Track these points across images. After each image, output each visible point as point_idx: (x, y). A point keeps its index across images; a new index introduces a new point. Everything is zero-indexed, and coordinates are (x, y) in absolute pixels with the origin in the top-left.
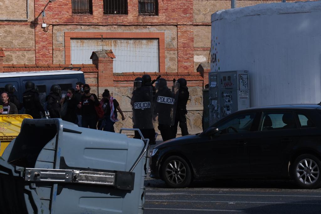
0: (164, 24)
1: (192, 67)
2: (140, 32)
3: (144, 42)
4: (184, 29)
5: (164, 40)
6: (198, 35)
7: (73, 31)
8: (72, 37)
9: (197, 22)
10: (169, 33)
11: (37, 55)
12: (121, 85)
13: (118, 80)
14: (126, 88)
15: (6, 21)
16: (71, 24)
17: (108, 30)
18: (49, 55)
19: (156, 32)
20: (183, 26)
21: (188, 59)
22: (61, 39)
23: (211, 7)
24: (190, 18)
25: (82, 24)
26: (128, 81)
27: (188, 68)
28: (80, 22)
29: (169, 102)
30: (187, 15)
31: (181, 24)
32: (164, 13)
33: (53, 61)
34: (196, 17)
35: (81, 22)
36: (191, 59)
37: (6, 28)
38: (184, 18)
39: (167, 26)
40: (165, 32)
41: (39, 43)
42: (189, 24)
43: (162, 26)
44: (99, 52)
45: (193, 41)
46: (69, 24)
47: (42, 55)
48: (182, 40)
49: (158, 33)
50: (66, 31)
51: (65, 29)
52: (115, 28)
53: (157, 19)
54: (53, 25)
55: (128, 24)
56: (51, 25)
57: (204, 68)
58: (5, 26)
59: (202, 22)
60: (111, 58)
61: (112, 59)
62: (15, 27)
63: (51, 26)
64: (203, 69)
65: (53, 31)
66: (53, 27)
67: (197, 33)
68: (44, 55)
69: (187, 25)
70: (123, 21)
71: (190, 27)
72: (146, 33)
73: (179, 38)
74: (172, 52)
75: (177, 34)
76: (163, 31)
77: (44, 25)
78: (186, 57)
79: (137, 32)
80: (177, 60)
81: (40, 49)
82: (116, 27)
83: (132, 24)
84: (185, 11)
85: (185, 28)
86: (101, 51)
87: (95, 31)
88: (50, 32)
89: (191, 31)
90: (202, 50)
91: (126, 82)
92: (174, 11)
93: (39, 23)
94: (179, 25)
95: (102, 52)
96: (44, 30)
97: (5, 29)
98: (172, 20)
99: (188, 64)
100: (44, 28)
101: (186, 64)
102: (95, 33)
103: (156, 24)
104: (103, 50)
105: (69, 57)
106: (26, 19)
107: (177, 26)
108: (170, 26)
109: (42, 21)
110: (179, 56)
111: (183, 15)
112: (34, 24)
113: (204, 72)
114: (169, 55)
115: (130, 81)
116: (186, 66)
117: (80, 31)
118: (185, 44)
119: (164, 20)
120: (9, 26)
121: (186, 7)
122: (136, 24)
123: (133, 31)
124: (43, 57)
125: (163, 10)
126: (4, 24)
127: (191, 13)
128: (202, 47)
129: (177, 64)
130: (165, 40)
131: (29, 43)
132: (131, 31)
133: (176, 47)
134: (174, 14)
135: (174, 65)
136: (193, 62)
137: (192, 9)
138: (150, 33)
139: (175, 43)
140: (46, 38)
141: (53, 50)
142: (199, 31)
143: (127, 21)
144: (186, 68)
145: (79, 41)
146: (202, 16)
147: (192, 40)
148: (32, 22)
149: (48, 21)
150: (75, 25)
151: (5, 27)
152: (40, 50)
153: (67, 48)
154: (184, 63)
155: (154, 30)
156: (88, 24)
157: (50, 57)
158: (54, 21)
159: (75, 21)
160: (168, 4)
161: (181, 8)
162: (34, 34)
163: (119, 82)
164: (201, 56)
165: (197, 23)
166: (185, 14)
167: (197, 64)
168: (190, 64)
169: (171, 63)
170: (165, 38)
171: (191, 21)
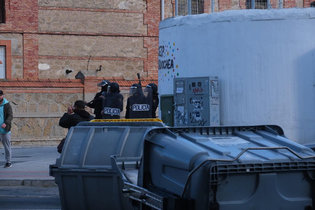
0: (10, 31)
1: (36, 74)
4: (30, 37)
5: (11, 47)
6: (42, 44)
9: (41, 30)
10: (15, 41)
12: (7, 90)
13: (4, 86)
14: (11, 94)
19: (3, 39)
20: (28, 34)
21: (33, 66)
23: (55, 16)
24: (35, 26)
26: (14, 87)
27: (33, 75)
29: (144, 109)
30: (33, 23)
31: (27, 32)
32: (11, 21)
34: (40, 25)
36: (36, 66)
38: (29, 26)
39: (13, 34)
40: (12, 40)
42: (34, 32)
43: (8, 34)
45: (38, 49)
48: (27, 48)
49: (5, 40)
53: (4, 27)
59: (46, 31)
64: (84, 76)
67: (42, 42)
69: (32, 33)
71: (35, 35)
73: (24, 46)
74: (18, 60)
75: (23, 42)
76: (9, 39)
78: (31, 65)
80: (22, 67)
84: (30, 20)
89: (36, 39)
90: (46, 58)
91: (11, 88)
92: (20, 19)
94: (25, 33)
98: (18, 28)
99: (33, 71)
101: (31, 71)
103: (3, 31)
107: (22, 34)
108: (16, 34)
110: (25, 63)
111: (28, 23)
114: (16, 62)
115: (15, 87)
116: (31, 74)
118: (30, 51)
119: (10, 28)
121: (31, 16)
125: (10, 18)
127: (36, 22)
128: (46, 55)
129: (22, 72)
130: (12, 48)
133: (22, 55)
134: (20, 22)
135: (20, 72)
136: (38, 69)
137: (37, 17)
139: (21, 51)
144: (31, 75)
146: (46, 24)
147: (37, 48)
154: (29, 70)
155: (1, 38)
160: (15, 12)
161: (26, 17)
163: (4, 88)
164: (44, 64)
165: (42, 31)
166: (30, 23)
167: (42, 71)
168: (35, 72)
169: (17, 70)
170: (12, 46)
171: (36, 30)
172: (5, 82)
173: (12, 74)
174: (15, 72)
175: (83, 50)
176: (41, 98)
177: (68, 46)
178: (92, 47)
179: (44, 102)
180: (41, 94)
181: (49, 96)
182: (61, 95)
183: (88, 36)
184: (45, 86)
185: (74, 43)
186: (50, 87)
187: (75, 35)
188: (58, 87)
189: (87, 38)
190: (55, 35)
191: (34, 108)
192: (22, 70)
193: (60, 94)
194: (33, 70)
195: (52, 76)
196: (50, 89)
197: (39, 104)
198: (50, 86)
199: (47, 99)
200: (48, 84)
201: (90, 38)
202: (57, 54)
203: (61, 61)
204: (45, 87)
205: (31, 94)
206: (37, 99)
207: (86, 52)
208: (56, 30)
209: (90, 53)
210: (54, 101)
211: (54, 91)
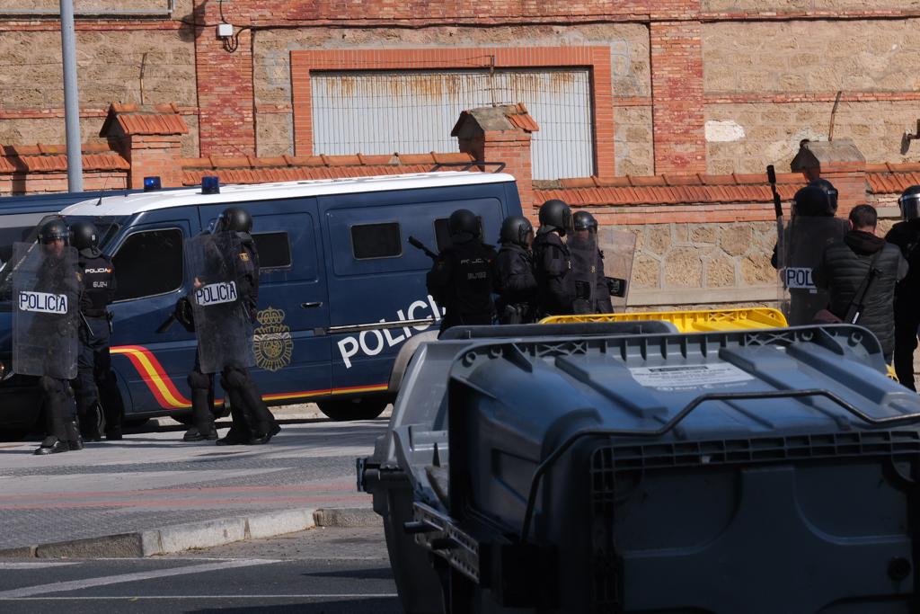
0: (606, 18)
1: (699, 157)
2: (531, 45)
3: (545, 77)
4: (672, 32)
5: (609, 70)
6: (714, 54)
7: (319, 49)
8: (314, 68)
9: (712, 9)
10: (623, 49)
11: (206, 127)
15: (101, 16)
16: (310, 23)
17: (427, 40)
18: (243, 129)
19: (581, 44)
20: (668, 23)
21: (686, 132)
22: (279, 74)
25: (345, 23)
27: (689, 162)
28: (339, 17)
31: (663, 17)
33: (255, 149)
35: (343, 17)
36: (695, 132)
37: (102, 43)
39: (617, 26)
40: (612, 45)
41: (211, 89)
42: (687, 16)
43: (599, 25)
44: (484, 113)
45: (700, 74)
46: (305, 23)
47: (219, 128)
48: (664, 72)
49: (590, 47)
50: (296, 47)
51: (292, 41)
52: (451, 35)
54: (254, 29)
55: (493, 22)
56: (247, 27)
57: (819, 159)
58: (99, 33)
59: (729, 10)
60: (526, 131)
61: (528, 134)
62: (131, 37)
63: (248, 30)
64: (818, 163)
65: (255, 47)
66: (253, 35)
67: (715, 48)
68: (227, 130)
69: (681, 21)
70: (476, 11)
71: (690, 27)
72: (550, 48)
73: (655, 65)
74: (633, 112)
75: (651, 52)
76: (604, 43)
77: (226, 30)
78: (679, 127)
79: (521, 45)
80: (650, 137)
81: (214, 109)
82: (454, 30)
83: (503, 21)
85: (674, 31)
86: (488, 109)
87: (390, 45)
88: (243, 51)
89: (695, 39)
90: (729, 101)
93: (209, 23)
94: (656, 21)
95: (492, 113)
96: (225, 47)
97: (98, 44)
98: (632, 5)
99: (687, 149)
100: (225, 38)
101: (679, 149)
102: (388, 52)
103: (581, 19)
104: (494, 106)
105: (308, 132)
106: (165, 11)
107: (647, 24)
108: (625, 25)
109: (219, 15)
110: (659, 122)
112: (192, 26)
113: (822, 170)
114: (627, 122)
116: (681, 158)
117: (340, 48)
118: (675, 82)
119: (606, 6)
120: (113, 34)
122: (518, 20)
123: (510, 45)
124: (222, 135)
126: (96, 28)
128: (729, 93)
129: (651, 150)
130: (612, 70)
131: (178, 89)
132: (504, 46)
133: (646, 92)
135: (644, 153)
136: (704, 141)
138: (564, 49)
139: (643, 79)
140: (233, 73)
141: (255, 110)
142: (720, 40)
143: (488, 11)
144: (681, 162)
145: (338, 80)
147: (697, 69)
148: (184, 21)
149: (236, 17)
150: (323, 26)
151: (99, 39)
152: (214, 114)
153: (299, 106)
154: (673, 145)
155: (576, 40)
156: (365, 23)
157: (247, 135)
158: (254, 16)
159: (324, 13)
162: (192, 59)
164: (725, 123)
165: (714, 12)
167: (716, 147)
168: (694, 150)
169: (633, 146)
170: (613, 66)
171: (692, 8)
172: (551, 189)
173: (617, 159)
174: (625, 152)
175: (859, 71)
176: (674, 241)
177: (807, 60)
178: (890, 59)
179: (685, 254)
180: (673, 226)
181: (702, 233)
182: (741, 229)
183: (875, 22)
184: (684, 199)
185: (826, 48)
186: (703, 203)
187: (829, 19)
188: (731, 203)
189: (870, 29)
190: (758, 24)
191: (650, 273)
192: (649, 146)
193: (737, 224)
194: (688, 145)
195: (753, 162)
196: (702, 208)
197: (668, 260)
198: (702, 199)
199: (696, 244)
200: (696, 193)
201: (883, 28)
202: (769, 86)
203: (783, 108)
204: (685, 203)
205: (641, 227)
206: (660, 244)
207: (868, 74)
208: (762, 6)
209: (882, 78)
210: (718, 249)
211: (718, 216)
